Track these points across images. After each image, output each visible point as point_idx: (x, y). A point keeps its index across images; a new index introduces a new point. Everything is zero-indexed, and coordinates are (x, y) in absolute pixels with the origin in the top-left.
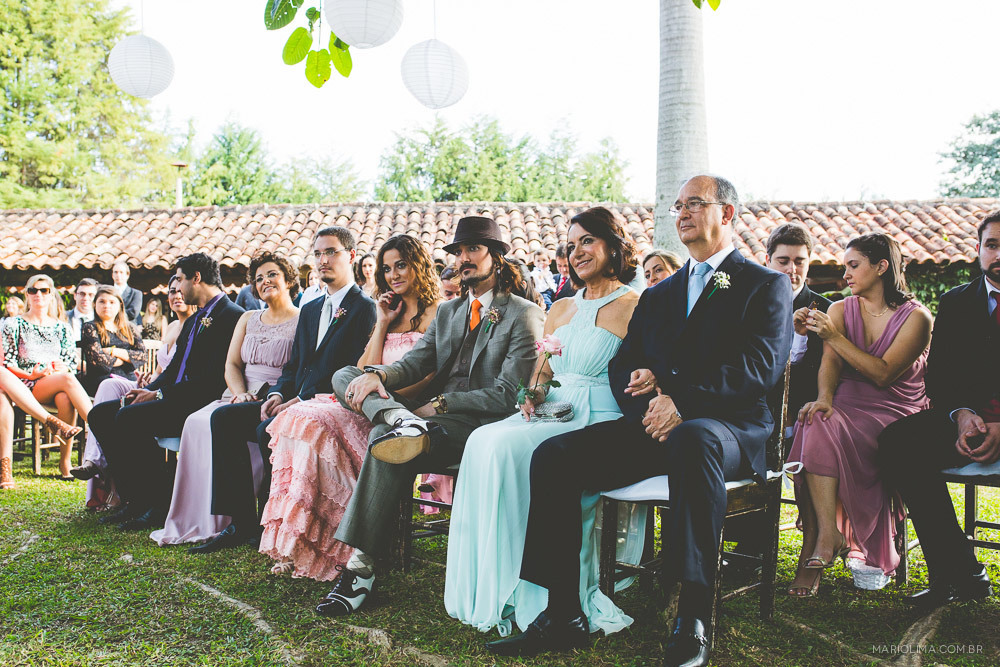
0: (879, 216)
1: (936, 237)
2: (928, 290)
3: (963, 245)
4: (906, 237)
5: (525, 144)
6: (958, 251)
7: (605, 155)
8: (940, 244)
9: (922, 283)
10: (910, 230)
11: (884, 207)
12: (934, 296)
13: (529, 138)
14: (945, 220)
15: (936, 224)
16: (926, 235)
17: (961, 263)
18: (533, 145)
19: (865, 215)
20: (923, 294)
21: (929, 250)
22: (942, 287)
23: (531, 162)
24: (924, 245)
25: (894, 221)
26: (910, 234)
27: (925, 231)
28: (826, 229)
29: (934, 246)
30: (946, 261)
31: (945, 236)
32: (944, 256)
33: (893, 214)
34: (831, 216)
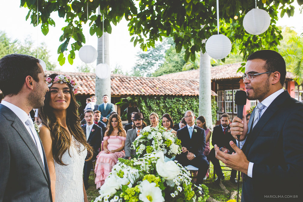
0: (141, 81)
1: (155, 88)
2: (154, 101)
3: (162, 91)
4: (149, 88)
5: (16, 42)
6: (161, 92)
7: (43, 48)
8: (156, 90)
9: (153, 100)
10: (149, 86)
11: (142, 79)
12: (155, 103)
13: (18, 40)
14: (156, 84)
15: (154, 85)
16: (153, 87)
17: (162, 95)
18: (19, 43)
19: (138, 81)
20: (153, 102)
21: (154, 92)
22: (157, 101)
23: (18, 48)
24: (153, 90)
25: (145, 83)
26: (149, 87)
27: (153, 86)
28: (130, 84)
29: (155, 90)
30: (159, 95)
31: (157, 88)
32: (158, 93)
33: (144, 81)
34: (130, 81)
